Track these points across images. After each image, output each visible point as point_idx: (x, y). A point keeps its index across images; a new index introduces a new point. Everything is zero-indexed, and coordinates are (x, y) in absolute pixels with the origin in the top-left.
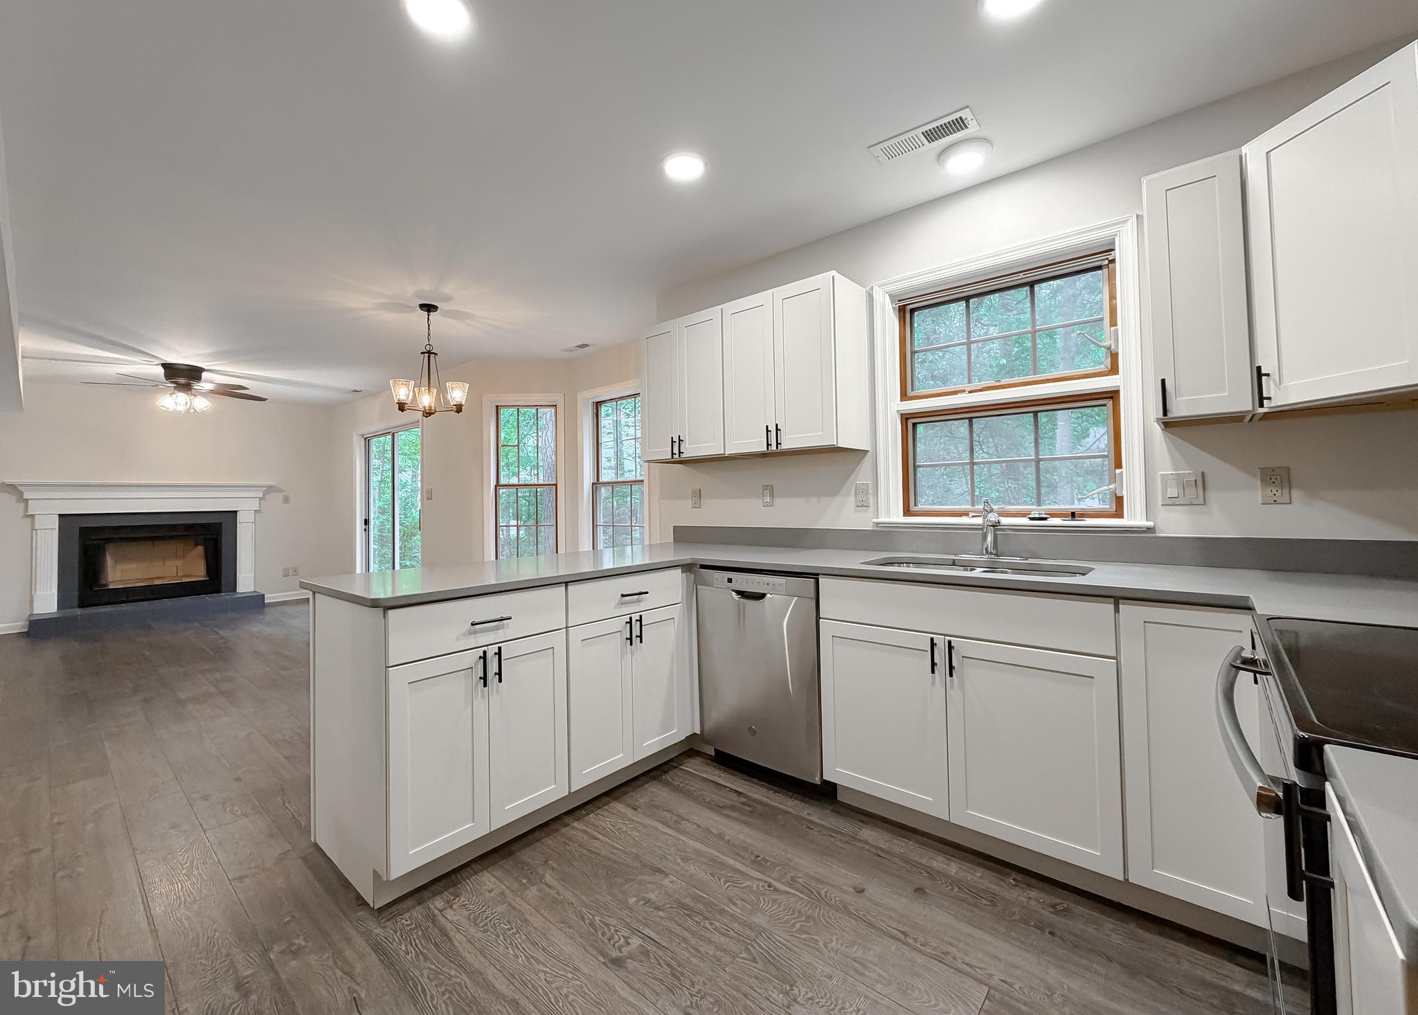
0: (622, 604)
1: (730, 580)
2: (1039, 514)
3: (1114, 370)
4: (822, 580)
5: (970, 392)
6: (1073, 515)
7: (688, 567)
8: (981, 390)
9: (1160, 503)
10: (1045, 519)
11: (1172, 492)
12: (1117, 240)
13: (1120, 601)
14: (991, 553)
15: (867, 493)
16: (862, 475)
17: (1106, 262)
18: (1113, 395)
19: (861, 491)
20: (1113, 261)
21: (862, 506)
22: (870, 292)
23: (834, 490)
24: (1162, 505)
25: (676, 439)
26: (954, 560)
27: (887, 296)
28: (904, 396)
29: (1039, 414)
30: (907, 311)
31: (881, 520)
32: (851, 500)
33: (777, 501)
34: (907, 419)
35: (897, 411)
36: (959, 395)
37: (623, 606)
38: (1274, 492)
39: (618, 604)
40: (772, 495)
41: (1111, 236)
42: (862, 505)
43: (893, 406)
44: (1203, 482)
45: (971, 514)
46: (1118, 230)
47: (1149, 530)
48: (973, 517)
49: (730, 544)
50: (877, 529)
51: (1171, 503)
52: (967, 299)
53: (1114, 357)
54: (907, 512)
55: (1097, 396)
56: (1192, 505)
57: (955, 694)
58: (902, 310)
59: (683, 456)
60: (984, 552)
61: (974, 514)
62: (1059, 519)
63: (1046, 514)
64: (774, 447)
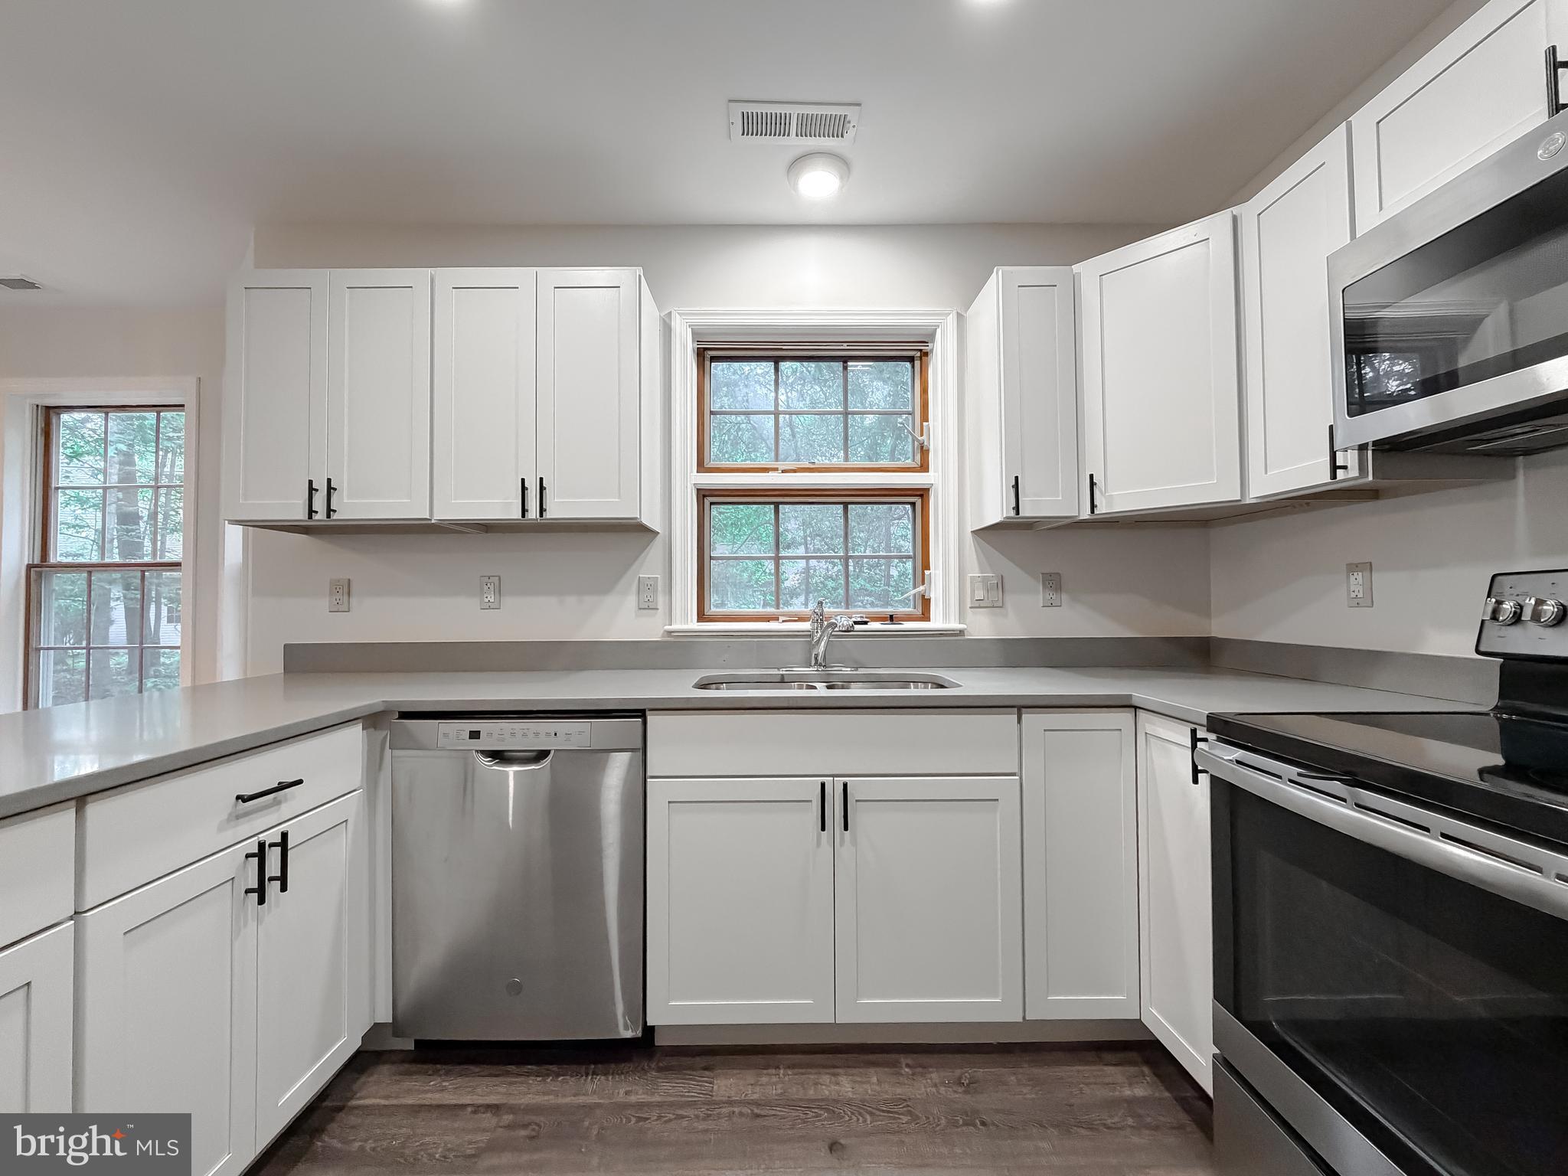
0: (238, 817)
1: (475, 735)
2: (861, 617)
3: (924, 467)
4: (650, 718)
5: (783, 472)
6: (891, 618)
7: (373, 720)
8: (794, 471)
9: (969, 605)
10: (866, 623)
11: (980, 594)
12: (939, 331)
13: (1023, 709)
14: (820, 665)
15: (655, 591)
16: (649, 565)
17: (918, 354)
18: (923, 493)
19: (645, 588)
20: (926, 354)
21: (649, 608)
22: (667, 320)
23: (605, 585)
24: (971, 608)
25: (321, 485)
26: (782, 675)
27: (689, 330)
28: (701, 467)
29: (849, 506)
30: (707, 356)
31: (675, 627)
32: (631, 601)
33: (508, 601)
34: (704, 496)
35: (694, 484)
36: (771, 474)
37: (241, 820)
38: (1051, 594)
39: (229, 820)
40: (499, 592)
41: (932, 326)
42: (647, 607)
43: (688, 480)
44: (1001, 585)
45: (781, 619)
46: (940, 321)
47: (961, 632)
48: (783, 621)
49: (491, 671)
50: (669, 639)
51: (978, 605)
52: (777, 360)
53: (924, 451)
54: (702, 617)
55: (902, 493)
56: (993, 607)
57: (845, 852)
58: (701, 354)
59: (334, 516)
60: (813, 663)
61: (785, 619)
62: (878, 623)
63: (866, 618)
64: (533, 513)
